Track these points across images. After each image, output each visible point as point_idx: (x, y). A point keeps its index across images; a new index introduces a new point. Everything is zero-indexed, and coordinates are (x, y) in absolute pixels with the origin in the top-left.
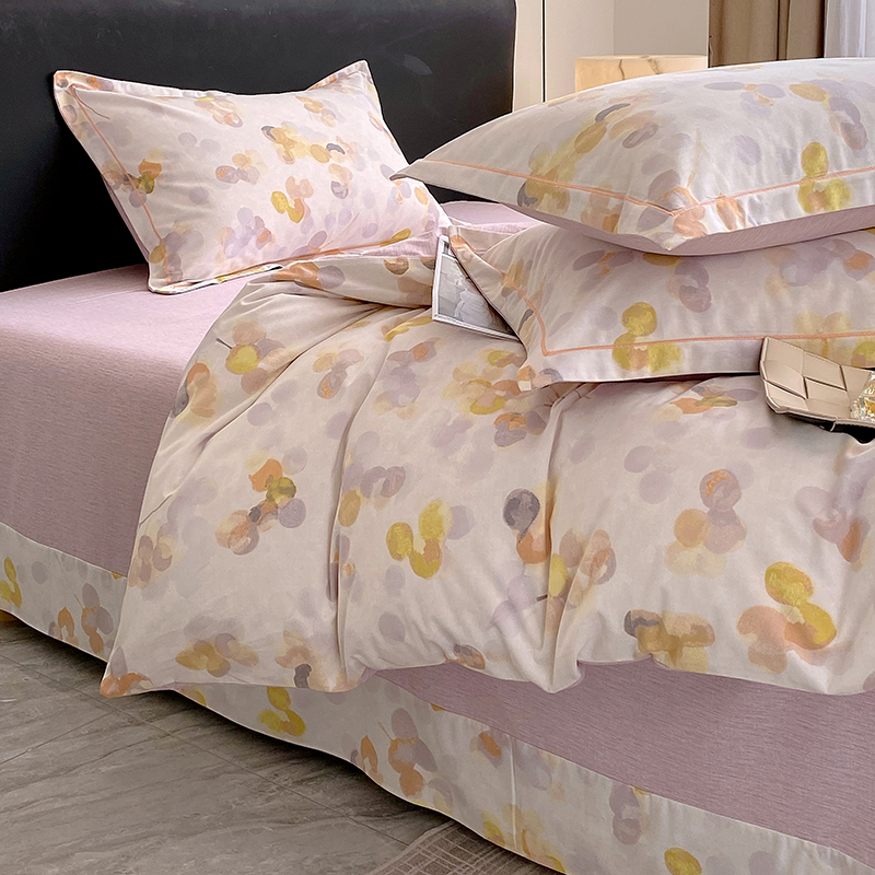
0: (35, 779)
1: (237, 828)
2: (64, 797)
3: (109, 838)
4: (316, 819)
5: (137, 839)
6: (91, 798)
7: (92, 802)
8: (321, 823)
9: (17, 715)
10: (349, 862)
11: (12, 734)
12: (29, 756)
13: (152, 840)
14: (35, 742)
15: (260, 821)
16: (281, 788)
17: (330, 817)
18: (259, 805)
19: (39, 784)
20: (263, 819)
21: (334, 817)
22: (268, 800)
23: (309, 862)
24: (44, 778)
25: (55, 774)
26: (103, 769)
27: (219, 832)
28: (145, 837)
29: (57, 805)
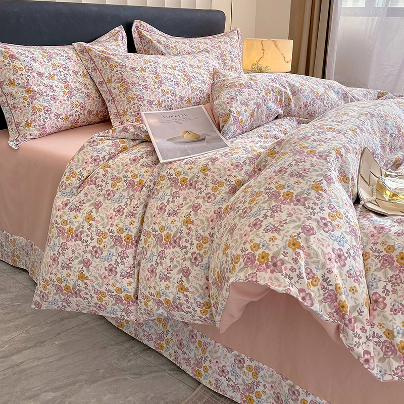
0: (26, 348)
1: (116, 378)
2: (38, 359)
3: (58, 384)
4: (151, 372)
5: (70, 384)
6: (50, 360)
7: (50, 362)
8: (154, 375)
9: (20, 312)
10: (167, 398)
11: (17, 322)
12: (24, 335)
13: (77, 385)
14: (27, 327)
15: (126, 374)
16: (135, 354)
17: (157, 371)
18: (125, 364)
19: (27, 352)
20: (127, 373)
21: (159, 372)
22: (129, 361)
23: (149, 398)
24: (30, 348)
25: (35, 346)
26: (57, 343)
27: (108, 380)
28: (74, 383)
29: (35, 364)
